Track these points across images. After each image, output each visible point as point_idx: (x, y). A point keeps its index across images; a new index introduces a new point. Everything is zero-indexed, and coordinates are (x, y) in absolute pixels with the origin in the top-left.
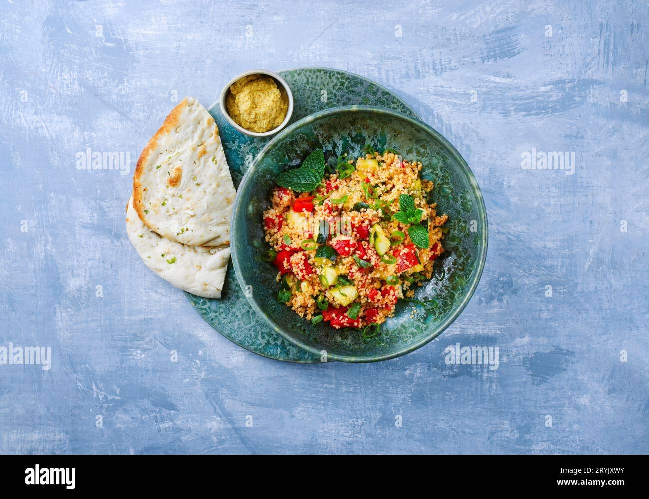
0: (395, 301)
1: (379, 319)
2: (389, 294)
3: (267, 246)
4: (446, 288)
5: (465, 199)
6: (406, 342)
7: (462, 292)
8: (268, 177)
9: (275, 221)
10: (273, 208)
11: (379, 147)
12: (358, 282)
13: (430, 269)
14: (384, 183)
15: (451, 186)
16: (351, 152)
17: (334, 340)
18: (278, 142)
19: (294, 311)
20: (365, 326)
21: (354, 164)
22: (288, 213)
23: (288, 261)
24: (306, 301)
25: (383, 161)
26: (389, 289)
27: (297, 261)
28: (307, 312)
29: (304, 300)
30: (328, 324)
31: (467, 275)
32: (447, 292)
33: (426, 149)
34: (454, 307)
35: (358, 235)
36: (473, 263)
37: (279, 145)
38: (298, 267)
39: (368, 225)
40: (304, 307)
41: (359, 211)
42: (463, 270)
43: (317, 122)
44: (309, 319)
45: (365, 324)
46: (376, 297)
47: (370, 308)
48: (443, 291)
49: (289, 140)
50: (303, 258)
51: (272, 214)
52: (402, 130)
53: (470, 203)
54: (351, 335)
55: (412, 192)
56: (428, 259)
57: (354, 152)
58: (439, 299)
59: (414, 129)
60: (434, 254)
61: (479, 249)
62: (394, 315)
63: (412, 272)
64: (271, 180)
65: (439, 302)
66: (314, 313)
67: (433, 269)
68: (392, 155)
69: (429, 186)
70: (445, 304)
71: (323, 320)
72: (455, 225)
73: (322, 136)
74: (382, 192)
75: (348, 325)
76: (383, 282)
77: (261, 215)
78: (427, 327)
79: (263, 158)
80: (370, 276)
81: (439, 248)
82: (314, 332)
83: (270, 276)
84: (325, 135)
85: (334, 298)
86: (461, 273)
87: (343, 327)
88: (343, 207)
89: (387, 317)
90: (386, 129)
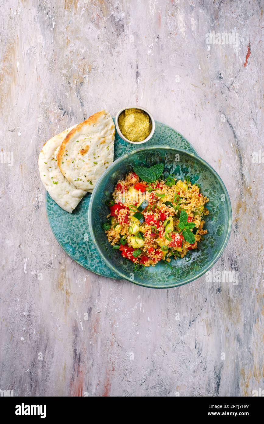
0: (159, 259)
1: (147, 264)
2: (158, 255)
3: (112, 197)
4: (188, 267)
5: (221, 228)
6: (154, 282)
7: (195, 273)
8: (131, 164)
9: (122, 188)
10: (125, 181)
11: (193, 180)
12: (147, 240)
13: (185, 253)
14: (186, 199)
15: (217, 218)
16: (178, 175)
17: (119, 262)
18: (146, 150)
19: (107, 237)
20: (138, 264)
21: (176, 182)
22: (131, 187)
23: (118, 211)
24: (116, 235)
25: (191, 188)
26: (160, 252)
27: (123, 213)
28: (113, 241)
29: (115, 234)
30: (120, 253)
31: (201, 266)
32: (187, 269)
33: (215, 193)
34: (187, 278)
35: (160, 217)
36: (208, 261)
37: (146, 152)
38: (122, 217)
39: (167, 215)
40: (113, 237)
41: (167, 206)
42: (201, 262)
43: (170, 151)
44: (112, 245)
45: (138, 262)
46: (151, 252)
47: (145, 256)
48: (185, 267)
49: (152, 152)
50: (127, 213)
51: (123, 183)
52: (209, 178)
53: (222, 232)
54: (128, 264)
55: (197, 211)
56: (187, 248)
57: (179, 175)
58: (181, 270)
59: (215, 181)
60: (191, 247)
61: (215, 257)
62: (155, 266)
63: (176, 250)
64: (131, 167)
65: (181, 272)
66: (116, 243)
67: (186, 254)
68: (197, 187)
69: (207, 212)
70: (183, 274)
71: (119, 249)
72: (209, 238)
73: (168, 159)
74: (183, 202)
75: (130, 258)
76: (159, 247)
77: (117, 181)
78: (168, 281)
79: (135, 154)
80: (154, 240)
81: (195, 245)
82: (111, 252)
83: (104, 213)
84: (170, 160)
85: (130, 242)
86: (199, 264)
87: (127, 258)
88: (160, 199)
89: (151, 265)
90: (201, 173)
